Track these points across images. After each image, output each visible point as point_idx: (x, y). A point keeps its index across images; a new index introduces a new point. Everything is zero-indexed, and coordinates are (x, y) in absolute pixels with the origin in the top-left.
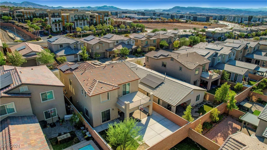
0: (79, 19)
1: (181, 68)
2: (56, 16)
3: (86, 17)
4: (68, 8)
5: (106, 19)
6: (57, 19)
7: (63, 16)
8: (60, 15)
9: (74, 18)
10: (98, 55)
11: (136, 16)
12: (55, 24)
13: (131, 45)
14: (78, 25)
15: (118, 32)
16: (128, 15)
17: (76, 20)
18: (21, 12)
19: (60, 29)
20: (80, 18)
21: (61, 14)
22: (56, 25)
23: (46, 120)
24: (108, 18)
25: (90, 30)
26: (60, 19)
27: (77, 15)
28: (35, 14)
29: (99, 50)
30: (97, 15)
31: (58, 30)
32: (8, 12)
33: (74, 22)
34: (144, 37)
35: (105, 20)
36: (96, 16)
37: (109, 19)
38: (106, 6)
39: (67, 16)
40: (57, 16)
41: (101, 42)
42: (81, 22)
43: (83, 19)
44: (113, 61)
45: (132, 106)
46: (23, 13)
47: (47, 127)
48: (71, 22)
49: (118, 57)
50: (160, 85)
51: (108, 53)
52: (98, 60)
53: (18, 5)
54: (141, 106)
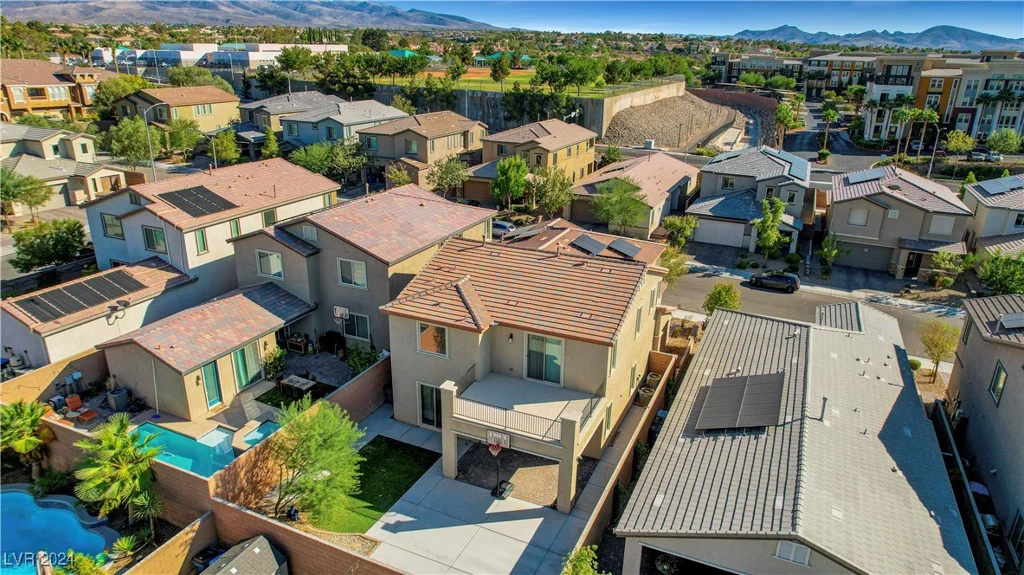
0: (1006, 96)
2: (896, 77)
6: (893, 91)
7: (929, 78)
8: (913, 74)
9: (980, 91)
17: (985, 99)
21: (920, 70)
22: (878, 116)
26: (907, 91)
27: (1006, 77)
31: (884, 135)
32: (798, 63)
33: (974, 106)
39: (948, 80)
40: (902, 76)
41: (881, 197)
44: (901, 296)
45: (468, 412)
46: (831, 65)
47: (337, 354)
48: (959, 105)
49: (953, 287)
50: (734, 431)
51: (904, 255)
52: (827, 272)
53: (909, 40)
54: (499, 436)
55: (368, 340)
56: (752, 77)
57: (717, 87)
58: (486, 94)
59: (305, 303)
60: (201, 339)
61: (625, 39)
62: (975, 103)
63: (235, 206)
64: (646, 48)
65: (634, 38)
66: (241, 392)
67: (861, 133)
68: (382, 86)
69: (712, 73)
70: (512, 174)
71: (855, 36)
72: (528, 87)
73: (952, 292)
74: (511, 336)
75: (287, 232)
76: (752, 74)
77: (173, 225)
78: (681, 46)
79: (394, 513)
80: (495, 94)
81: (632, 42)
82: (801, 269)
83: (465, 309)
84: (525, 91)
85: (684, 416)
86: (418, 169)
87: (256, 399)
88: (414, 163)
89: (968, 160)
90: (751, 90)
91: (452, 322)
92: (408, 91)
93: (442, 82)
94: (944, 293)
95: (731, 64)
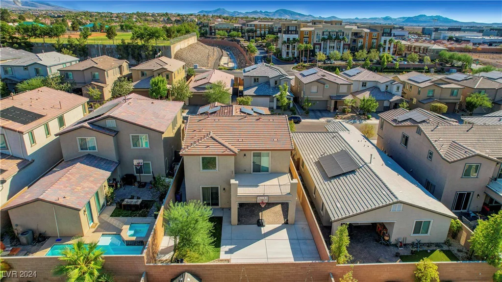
0: (330, 38)
1: (430, 154)
2: (291, 31)
3: (345, 35)
4: (347, 19)
5: (385, 42)
6: (291, 37)
7: (303, 31)
8: (297, 30)
9: (321, 36)
10: (308, 104)
11: (479, 37)
12: (286, 45)
13: (393, 93)
14: (326, 48)
15: (400, 68)
16: (457, 34)
17: (324, 40)
18: (255, 25)
19: (293, 54)
20: (332, 37)
21: (300, 28)
22: (287, 48)
23: (136, 174)
24: (388, 38)
25: (342, 59)
26: (297, 36)
27: (329, 31)
28: (272, 29)
29: (314, 94)
30: (366, 33)
31: (290, 55)
32: (240, 25)
33: (320, 42)
34: (430, 80)
35: (382, 43)
36: (364, 35)
37: (390, 40)
38: (425, 15)
39: (310, 32)
40: (293, 31)
41: (322, 80)
42: (332, 45)
43: (337, 38)
44: (336, 118)
45: (244, 192)
46: (256, 26)
47: (134, 185)
48: (315, 42)
49: (351, 112)
50: (344, 174)
51: (333, 102)
52: (307, 113)
53: (270, 15)
54: (263, 198)
55: (151, 174)
56: (221, 32)
57: (206, 38)
58: (106, 46)
59: (113, 162)
60: (76, 190)
61: (149, 16)
62: (320, 41)
63: (43, 116)
64: (161, 20)
65: (153, 15)
66: (100, 215)
67: (281, 55)
68: (37, 44)
69: (203, 31)
70: (161, 85)
71: (249, 13)
72: (130, 41)
73: (352, 114)
74: (245, 155)
75: (96, 125)
76: (221, 31)
77: (15, 131)
78: (178, 18)
79: (224, 246)
80: (111, 46)
81: (153, 17)
82: (297, 113)
83: (222, 146)
84: (129, 43)
85: (318, 175)
86: (103, 87)
87: (111, 216)
88: (99, 84)
89: (324, 64)
90: (223, 39)
91: (221, 153)
92: (57, 46)
93: (78, 41)
94: (349, 115)
95: (211, 27)
